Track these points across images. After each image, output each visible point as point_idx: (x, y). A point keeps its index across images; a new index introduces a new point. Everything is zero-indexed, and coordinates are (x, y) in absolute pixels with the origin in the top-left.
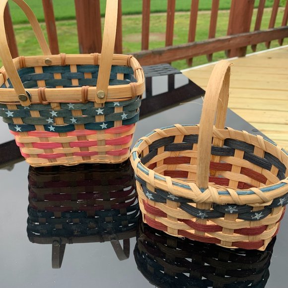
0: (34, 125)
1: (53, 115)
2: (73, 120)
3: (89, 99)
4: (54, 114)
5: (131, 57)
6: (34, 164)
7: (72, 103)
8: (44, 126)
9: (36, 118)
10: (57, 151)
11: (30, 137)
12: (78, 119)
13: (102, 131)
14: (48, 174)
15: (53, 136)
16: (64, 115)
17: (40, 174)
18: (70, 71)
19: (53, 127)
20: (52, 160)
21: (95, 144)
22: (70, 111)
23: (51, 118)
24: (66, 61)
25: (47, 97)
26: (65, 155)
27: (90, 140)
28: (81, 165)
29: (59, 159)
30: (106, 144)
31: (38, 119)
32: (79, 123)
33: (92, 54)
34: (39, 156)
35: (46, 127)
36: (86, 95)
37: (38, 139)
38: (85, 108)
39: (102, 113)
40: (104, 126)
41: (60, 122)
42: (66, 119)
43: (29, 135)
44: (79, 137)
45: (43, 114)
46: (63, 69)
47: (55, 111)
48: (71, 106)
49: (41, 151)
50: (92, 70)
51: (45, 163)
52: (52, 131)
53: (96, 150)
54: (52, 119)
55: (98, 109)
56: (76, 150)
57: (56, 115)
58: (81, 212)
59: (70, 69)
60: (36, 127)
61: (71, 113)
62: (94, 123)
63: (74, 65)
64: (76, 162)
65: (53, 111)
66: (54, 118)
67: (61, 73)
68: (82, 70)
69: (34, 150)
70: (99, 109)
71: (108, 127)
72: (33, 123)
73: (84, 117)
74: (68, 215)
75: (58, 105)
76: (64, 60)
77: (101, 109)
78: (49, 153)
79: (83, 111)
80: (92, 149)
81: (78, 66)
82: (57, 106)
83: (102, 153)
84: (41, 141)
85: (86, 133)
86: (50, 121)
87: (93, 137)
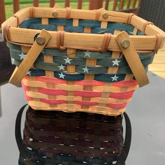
0: (44, 71)
1: (66, 62)
2: (86, 70)
3: (109, 47)
4: (68, 61)
5: (133, 15)
6: (36, 107)
7: (90, 51)
8: (55, 72)
9: (49, 63)
10: (60, 98)
11: (38, 82)
12: (90, 69)
13: (111, 84)
14: (46, 118)
15: (61, 83)
16: (77, 63)
17: (39, 117)
18: (72, 25)
19: (64, 74)
20: (53, 106)
21: (99, 95)
22: (85, 59)
23: (63, 65)
24: (70, 15)
25: (65, 42)
26: (66, 102)
27: (94, 91)
28: (77, 113)
29: (59, 105)
30: (110, 97)
31: (51, 65)
32: (91, 72)
33: (94, 10)
34: (42, 100)
35: (56, 74)
36: (107, 43)
37: (45, 84)
38: (101, 57)
39: (118, 65)
40: (115, 78)
41: (72, 71)
42: (78, 67)
43: (37, 80)
44: (85, 87)
45: (56, 60)
46: (66, 22)
47: (70, 58)
48: (87, 54)
49: (45, 96)
50: (93, 25)
51: (46, 107)
52: (61, 78)
53: (98, 101)
54: (64, 67)
55: (114, 60)
56: (79, 99)
57: (69, 63)
58: (72, 156)
59: (72, 22)
60: (46, 72)
61: (85, 61)
62: (104, 75)
63: (78, 19)
64: (74, 110)
65: (68, 58)
66: (66, 65)
67: (64, 26)
68: (83, 24)
69: (39, 94)
70: (116, 60)
71: (119, 80)
72: (44, 69)
73: (97, 68)
74: (59, 158)
75: (75, 52)
76: (69, 13)
77: (118, 60)
78: (52, 99)
79: (98, 60)
80: (93, 100)
81: (80, 20)
82: (73, 53)
83: (102, 104)
84: (48, 87)
85: (93, 84)
86: (62, 68)
87: (99, 88)
